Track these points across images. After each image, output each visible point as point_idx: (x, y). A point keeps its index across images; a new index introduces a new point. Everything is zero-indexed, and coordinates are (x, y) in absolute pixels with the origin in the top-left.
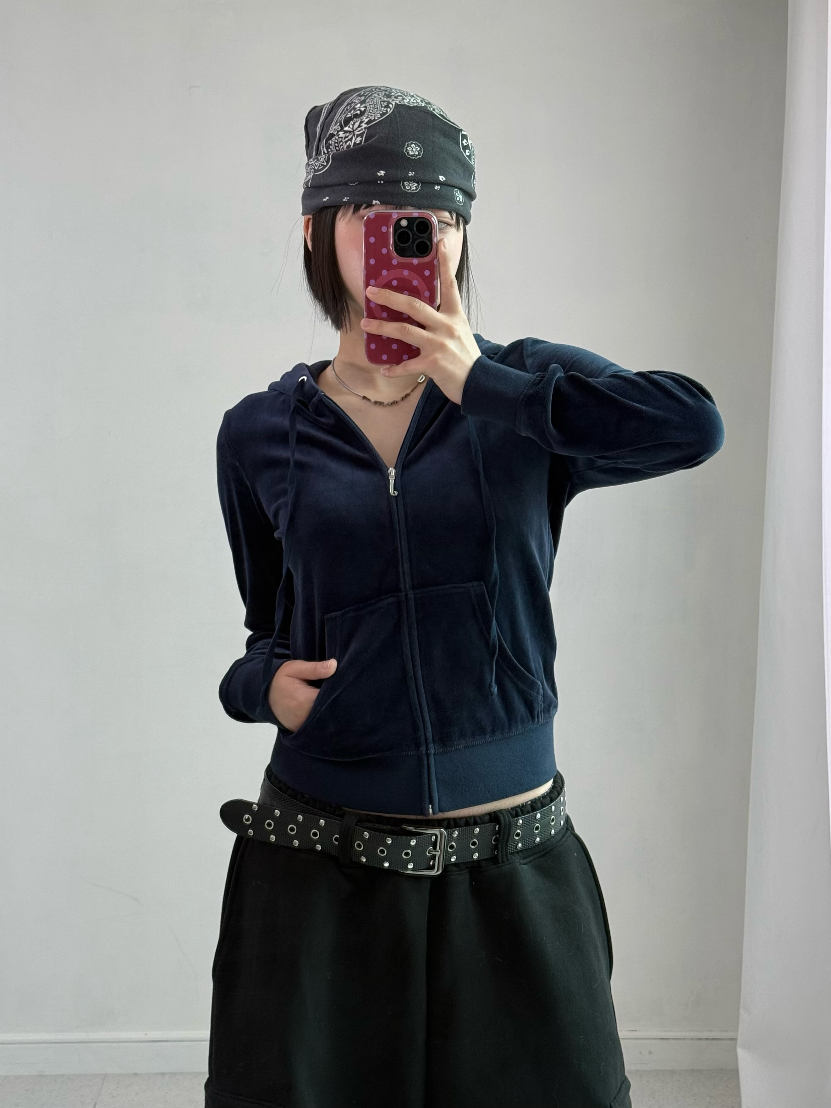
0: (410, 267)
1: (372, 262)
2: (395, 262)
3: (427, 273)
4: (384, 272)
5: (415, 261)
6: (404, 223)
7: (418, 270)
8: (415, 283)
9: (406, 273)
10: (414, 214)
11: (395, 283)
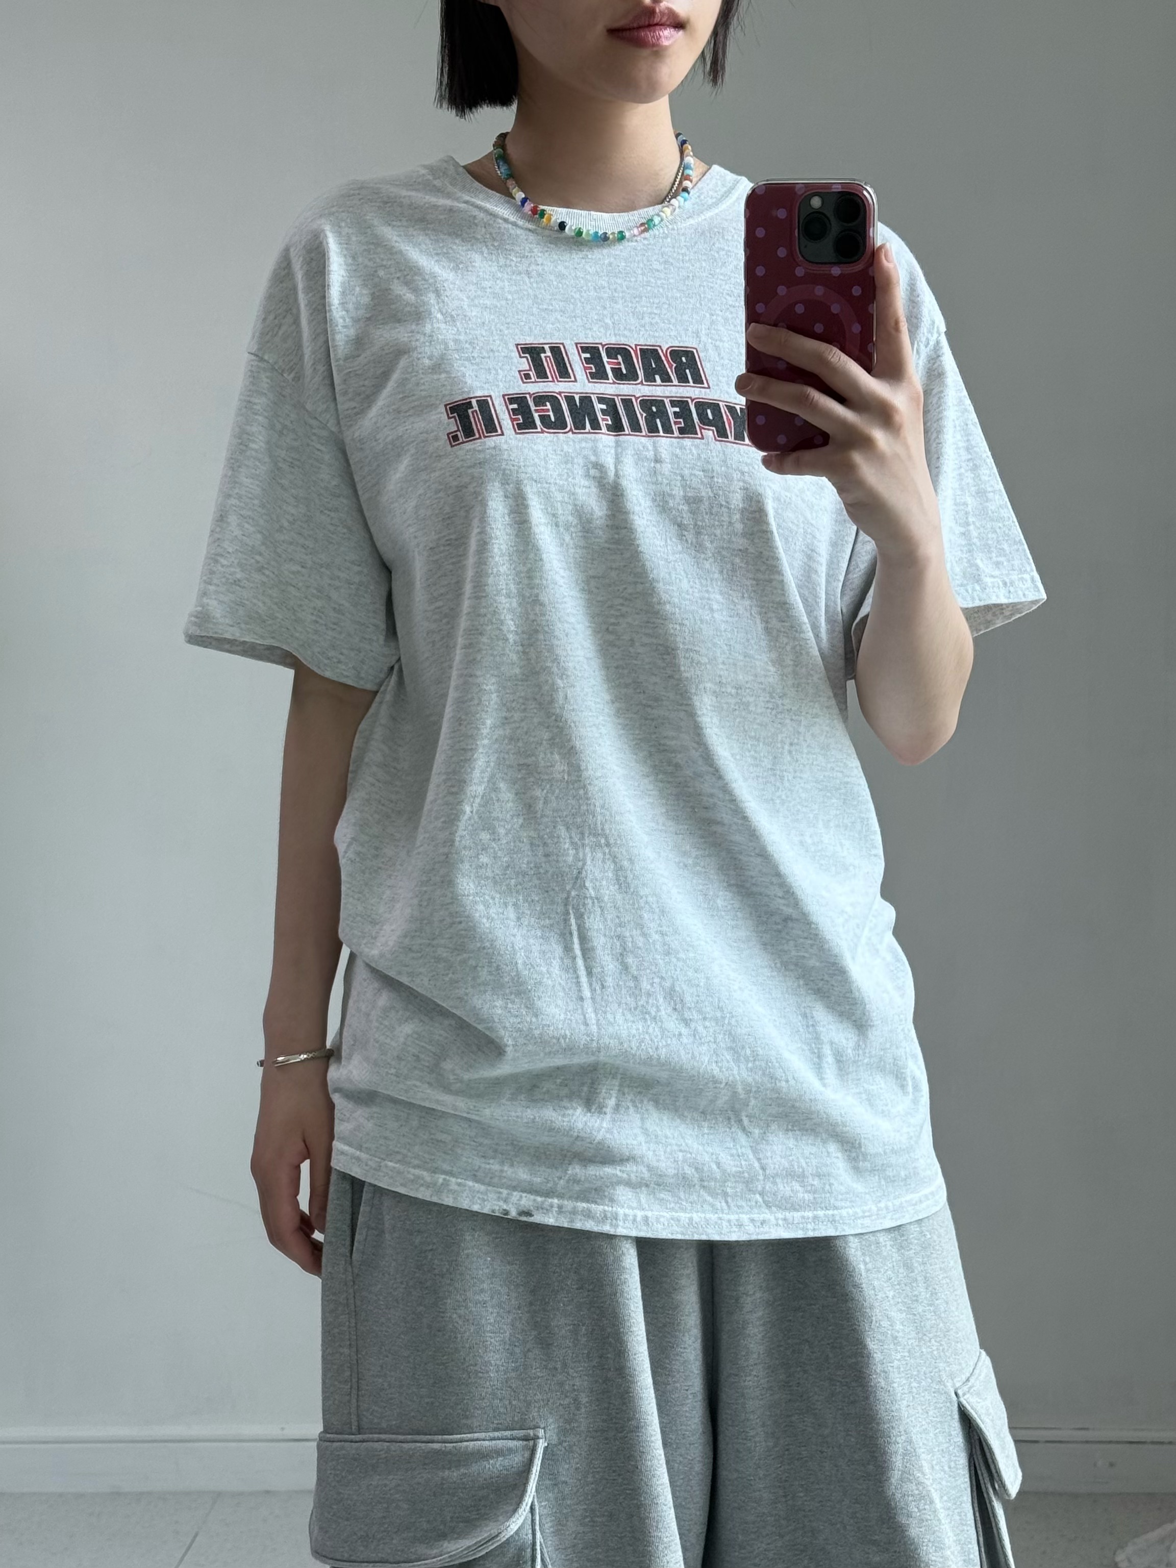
0: (827, 281)
1: (760, 271)
2: (799, 272)
3: (856, 291)
4: (782, 290)
5: (836, 271)
6: (816, 202)
7: (841, 286)
8: (835, 309)
9: (819, 291)
10: (834, 186)
11: (800, 309)
